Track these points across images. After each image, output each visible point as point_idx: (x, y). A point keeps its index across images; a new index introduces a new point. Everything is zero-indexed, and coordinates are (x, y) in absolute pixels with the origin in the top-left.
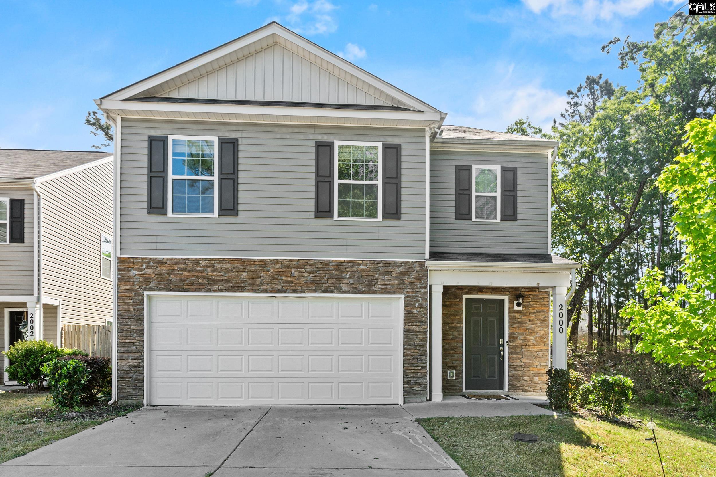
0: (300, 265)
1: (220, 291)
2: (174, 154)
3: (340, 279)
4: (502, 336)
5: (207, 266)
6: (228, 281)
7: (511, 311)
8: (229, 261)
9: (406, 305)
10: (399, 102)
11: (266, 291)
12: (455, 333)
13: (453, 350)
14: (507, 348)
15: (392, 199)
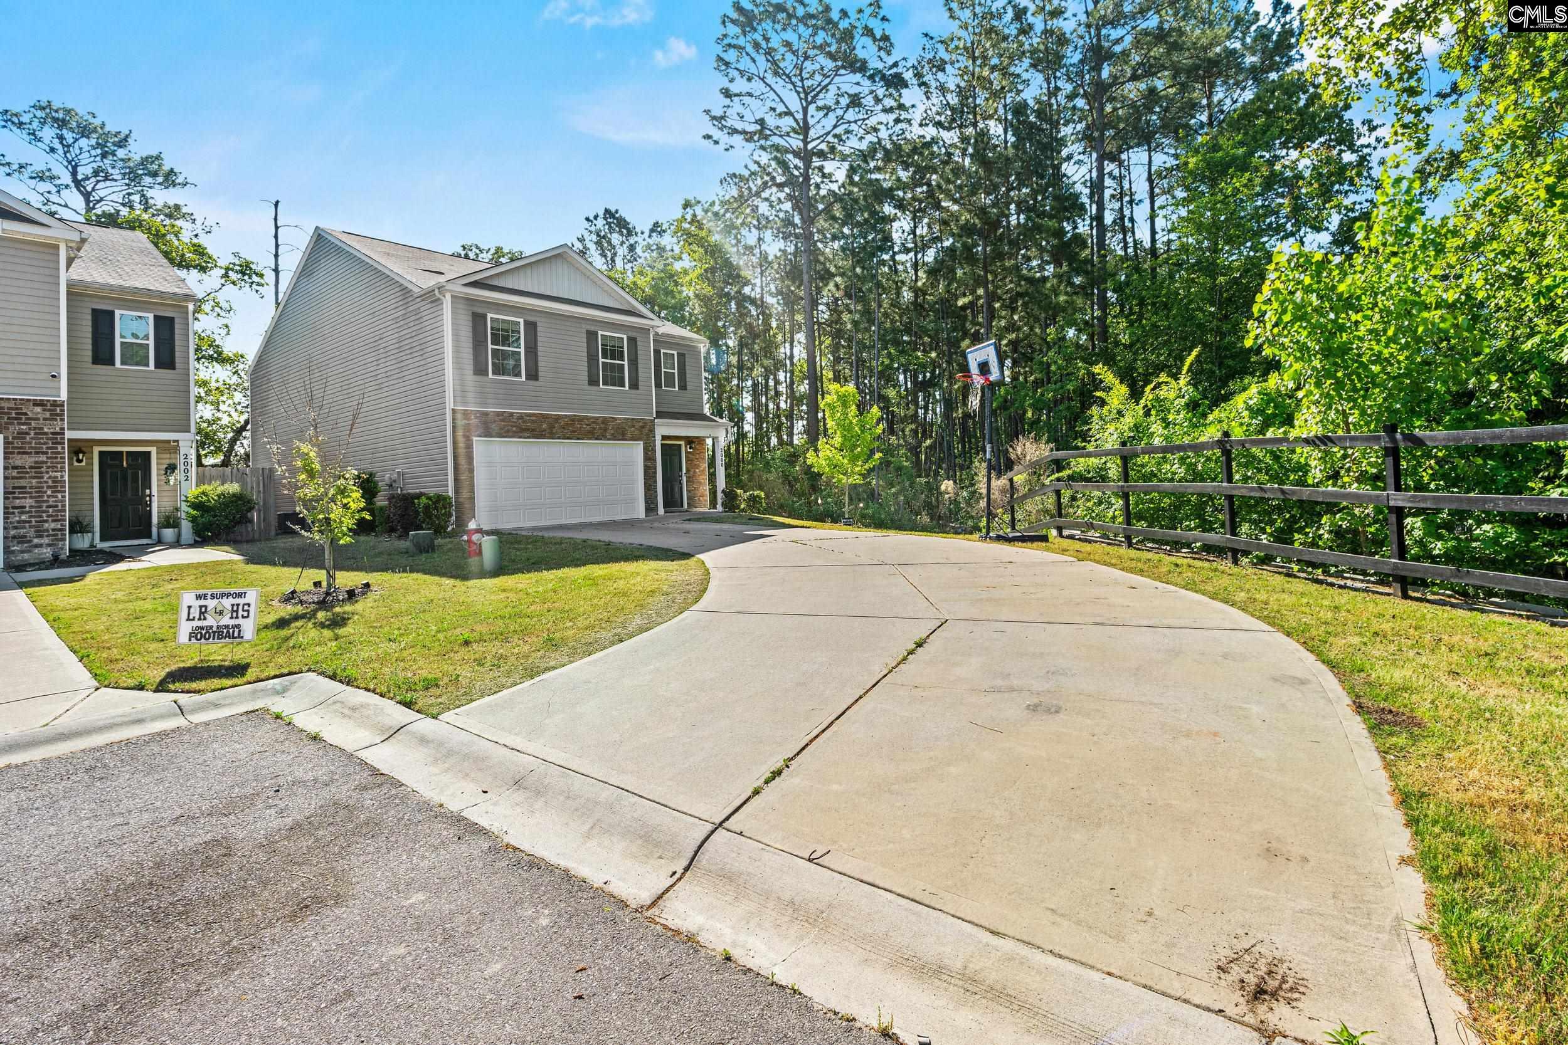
0: (582, 419)
1: (529, 437)
2: (492, 329)
3: (606, 430)
4: (681, 470)
5: (518, 419)
6: (533, 430)
7: (687, 452)
8: (534, 415)
9: (644, 449)
10: (634, 307)
11: (559, 438)
14: (684, 479)
15: (634, 375)
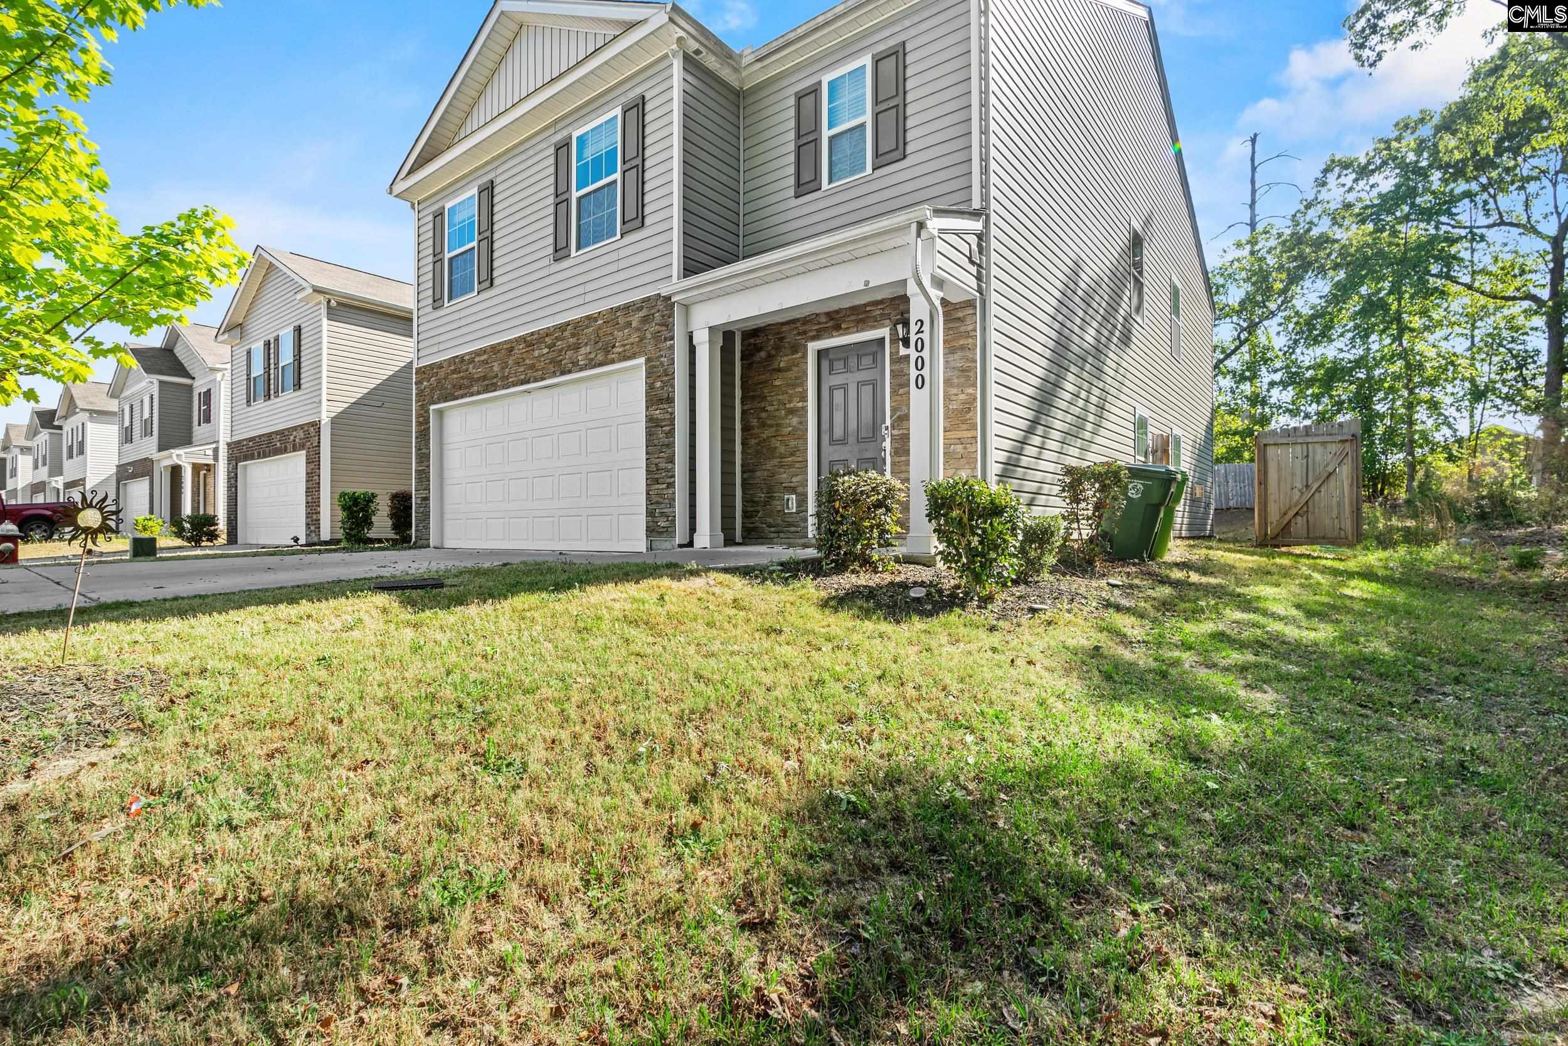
0: (540, 338)
1: (479, 393)
2: (450, 226)
3: (577, 348)
5: (469, 363)
6: (485, 378)
7: (895, 359)
8: (485, 351)
9: (648, 375)
12: (795, 421)
13: (792, 454)
14: (888, 443)
15: (634, 195)
